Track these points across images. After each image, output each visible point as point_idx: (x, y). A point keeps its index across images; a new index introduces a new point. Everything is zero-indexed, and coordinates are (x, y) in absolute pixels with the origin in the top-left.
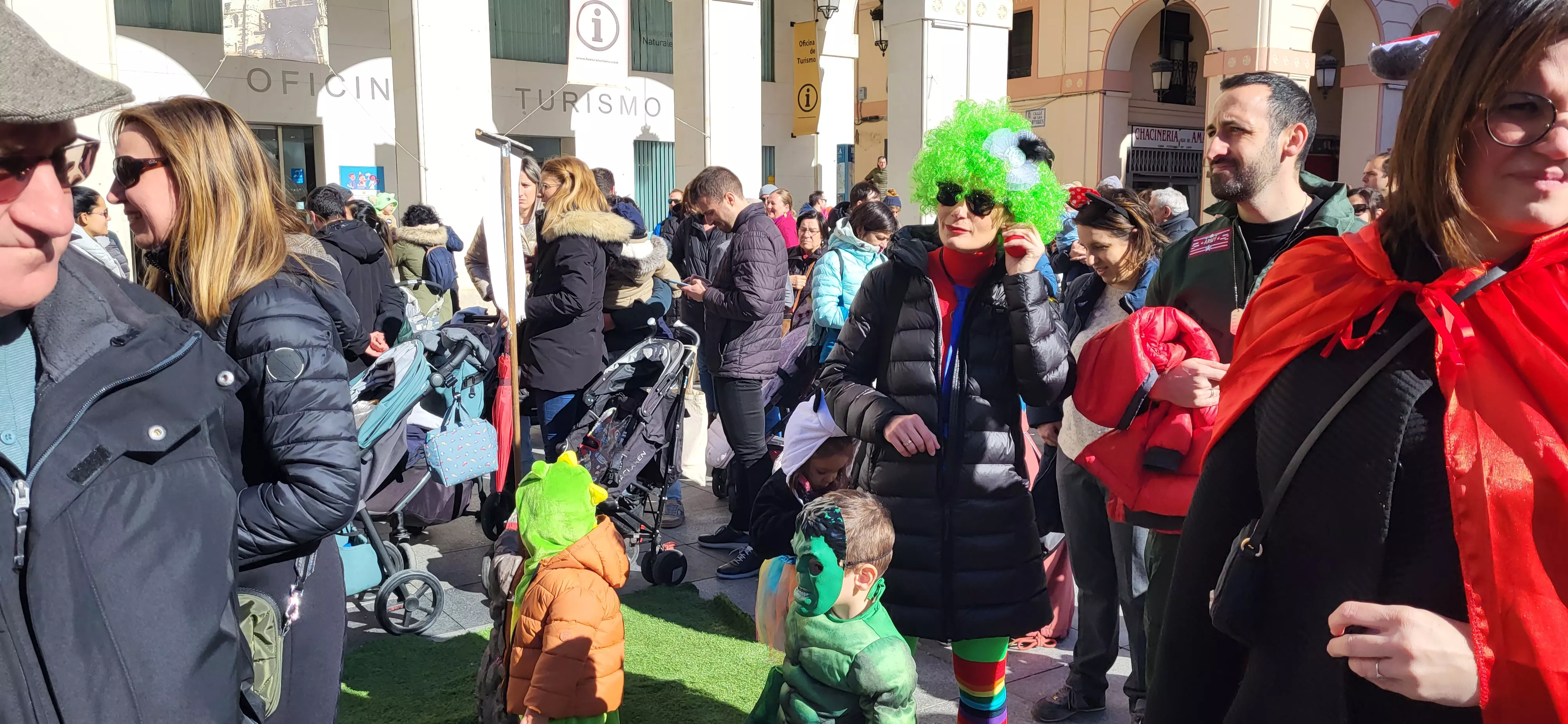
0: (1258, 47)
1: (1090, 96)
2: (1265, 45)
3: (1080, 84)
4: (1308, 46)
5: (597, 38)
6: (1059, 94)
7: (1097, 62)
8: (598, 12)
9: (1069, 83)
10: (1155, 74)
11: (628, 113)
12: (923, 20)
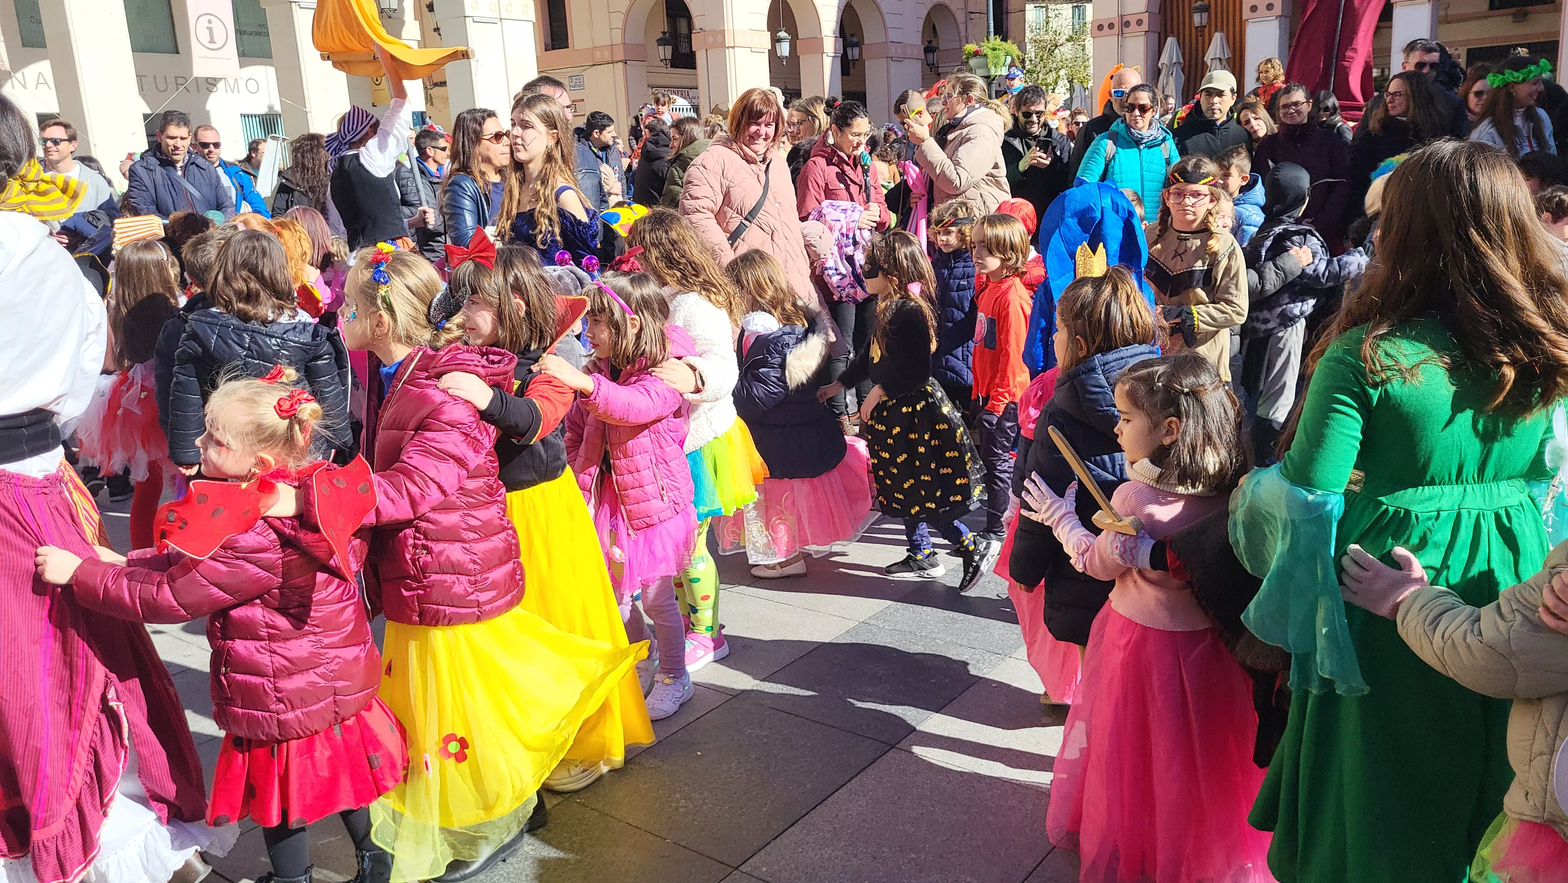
0: (726, 28)
1: (615, 64)
2: (731, 27)
3: (607, 56)
4: (764, 26)
5: (212, 41)
6: (592, 63)
7: (618, 38)
8: (210, 22)
9: (598, 54)
10: (660, 47)
11: (233, 92)
12: (465, 17)
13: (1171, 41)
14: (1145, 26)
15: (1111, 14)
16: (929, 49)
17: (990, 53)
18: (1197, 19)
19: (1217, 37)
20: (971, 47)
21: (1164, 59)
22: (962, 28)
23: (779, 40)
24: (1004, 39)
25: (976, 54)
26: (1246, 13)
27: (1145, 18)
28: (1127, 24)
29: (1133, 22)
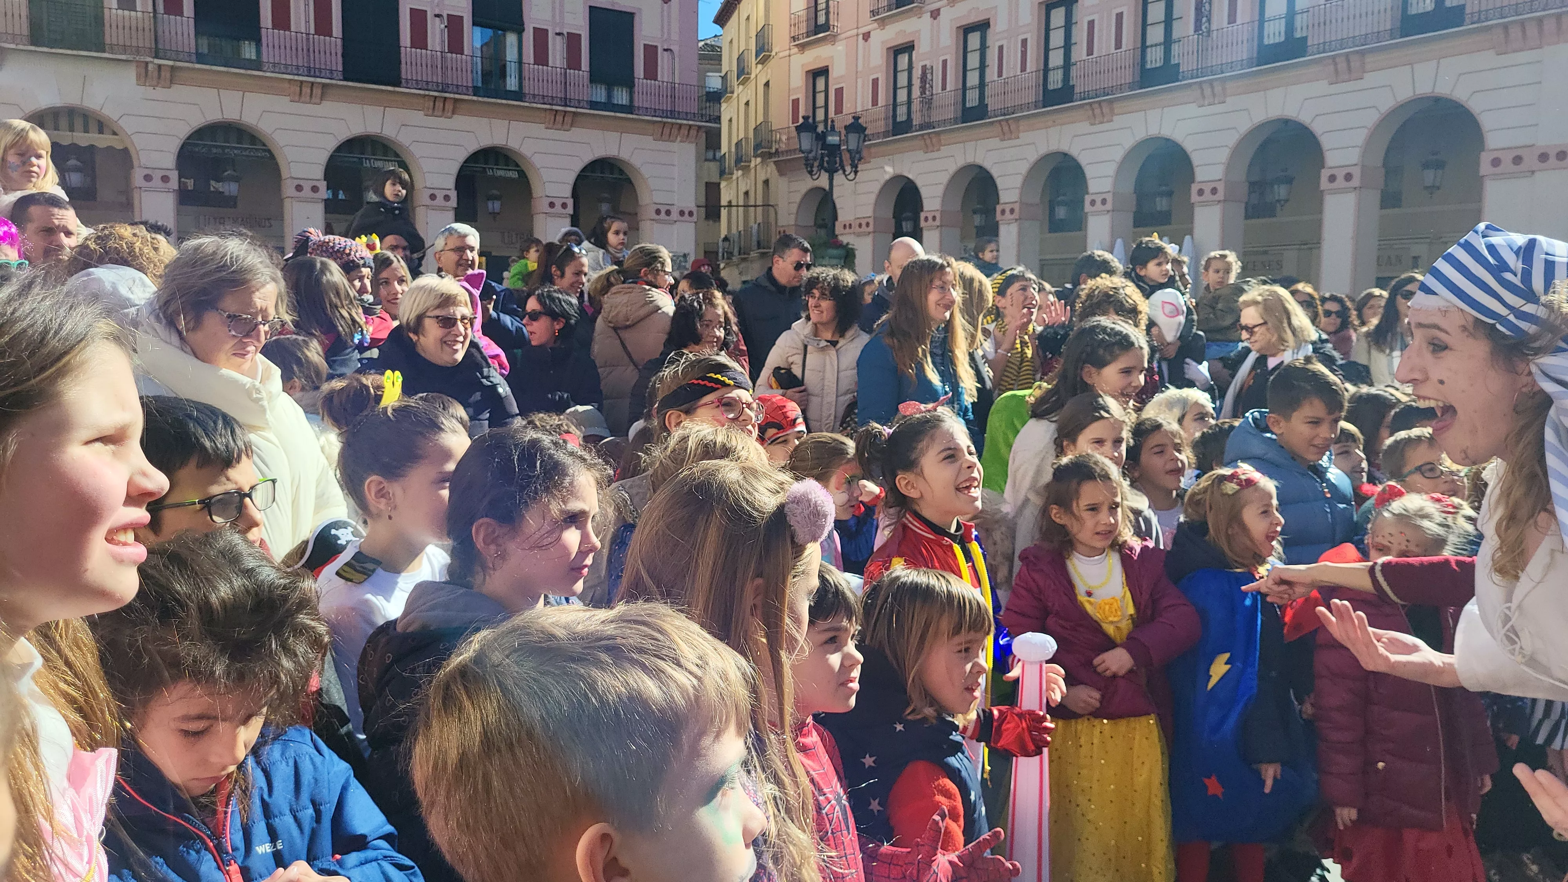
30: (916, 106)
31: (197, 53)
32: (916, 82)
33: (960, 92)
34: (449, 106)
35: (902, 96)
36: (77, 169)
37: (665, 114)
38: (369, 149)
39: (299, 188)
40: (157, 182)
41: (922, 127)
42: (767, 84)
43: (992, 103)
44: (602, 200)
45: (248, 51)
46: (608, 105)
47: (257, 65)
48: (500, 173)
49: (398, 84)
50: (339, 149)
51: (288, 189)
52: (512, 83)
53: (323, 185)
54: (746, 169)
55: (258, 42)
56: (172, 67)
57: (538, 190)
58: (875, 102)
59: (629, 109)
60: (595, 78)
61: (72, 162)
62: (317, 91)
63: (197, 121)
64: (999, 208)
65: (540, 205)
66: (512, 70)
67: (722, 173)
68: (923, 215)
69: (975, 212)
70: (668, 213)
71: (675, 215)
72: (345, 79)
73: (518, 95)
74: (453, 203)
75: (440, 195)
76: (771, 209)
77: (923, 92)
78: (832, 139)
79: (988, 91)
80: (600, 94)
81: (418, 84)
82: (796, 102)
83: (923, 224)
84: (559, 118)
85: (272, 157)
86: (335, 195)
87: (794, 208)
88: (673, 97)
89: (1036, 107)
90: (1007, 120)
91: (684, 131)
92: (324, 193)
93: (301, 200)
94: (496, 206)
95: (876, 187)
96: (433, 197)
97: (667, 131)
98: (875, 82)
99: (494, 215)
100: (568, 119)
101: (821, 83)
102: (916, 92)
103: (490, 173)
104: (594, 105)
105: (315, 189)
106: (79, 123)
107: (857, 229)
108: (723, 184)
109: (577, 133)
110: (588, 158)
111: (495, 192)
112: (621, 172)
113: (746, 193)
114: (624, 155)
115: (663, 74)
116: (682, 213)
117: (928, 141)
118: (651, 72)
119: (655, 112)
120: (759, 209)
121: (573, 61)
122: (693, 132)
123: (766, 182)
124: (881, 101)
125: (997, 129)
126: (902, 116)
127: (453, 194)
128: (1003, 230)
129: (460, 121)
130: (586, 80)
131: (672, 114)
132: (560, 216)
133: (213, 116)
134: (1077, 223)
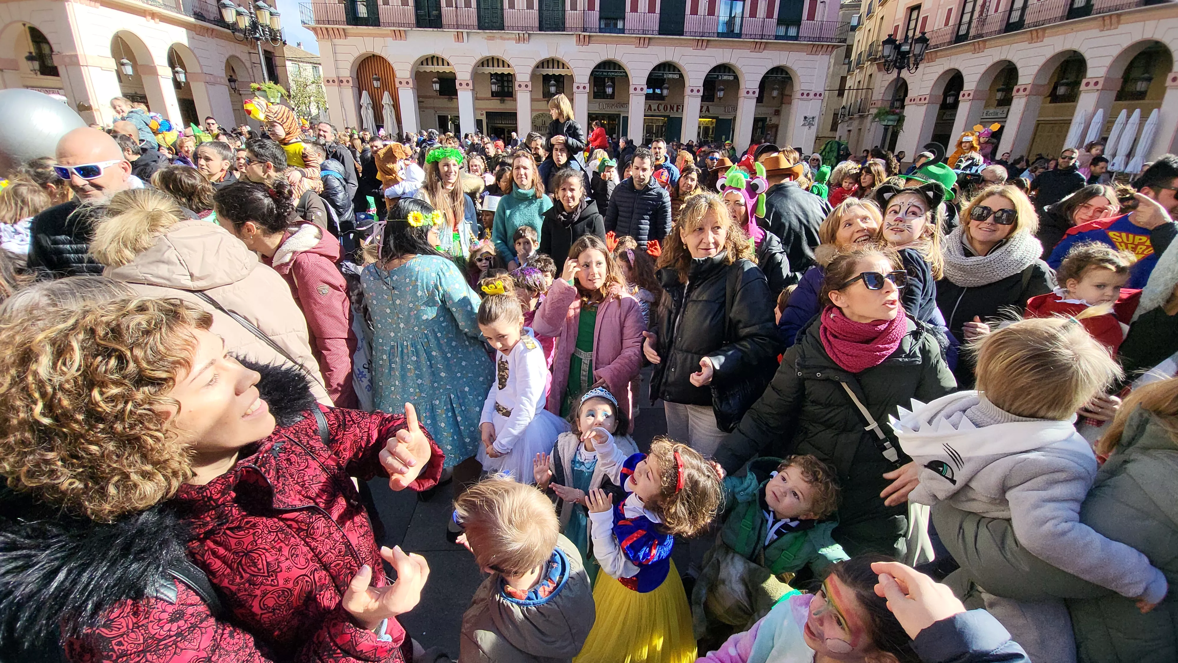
13: (364, 93)
14: (351, 83)
15: (333, 76)
16: (231, 80)
17: (267, 90)
18: (376, 84)
19: (386, 93)
20: (255, 85)
21: (362, 101)
22: (250, 70)
23: (123, 64)
24: (276, 83)
25: (259, 89)
26: (397, 85)
27: (350, 79)
28: (342, 81)
29: (345, 81)
30: (974, 24)
31: (600, 28)
32: (978, 9)
33: (1007, 13)
34: (705, 44)
35: (966, 18)
36: (554, 85)
37: (815, 39)
38: (667, 68)
39: (635, 89)
40: (581, 88)
41: (974, 37)
42: (882, 18)
43: (1028, 19)
44: (774, 89)
45: (620, 25)
46: (786, 37)
47: (622, 31)
48: (725, 78)
49: (682, 35)
50: (654, 69)
51: (631, 90)
52: (737, 30)
53: (645, 87)
54: (861, 68)
55: (624, 19)
56: (589, 36)
57: (742, 85)
58: (946, 24)
59: (796, 38)
60: (780, 22)
61: (553, 82)
62: (647, 41)
63: (598, 61)
64: (1016, 88)
65: (742, 93)
66: (738, 21)
67: (849, 71)
68: (962, 93)
69: (998, 90)
70: (808, 95)
71: (812, 96)
72: (660, 34)
73: (739, 35)
74: (701, 93)
75: (695, 90)
76: (870, 91)
77: (981, 14)
78: (905, 48)
79: (1028, 11)
80: (782, 31)
81: (691, 34)
82: (897, 27)
83: (960, 98)
84: (758, 46)
85: (627, 76)
86: (654, 91)
87: (883, 90)
88: (821, 29)
89: (1061, 20)
90: (1037, 30)
91: (825, 48)
92: (646, 91)
93: (636, 95)
94: (721, 94)
95: (936, 76)
96: (692, 91)
97: (815, 49)
98: (950, 10)
99: (720, 98)
100: (763, 46)
101: (915, 14)
102: (976, 14)
103: (720, 78)
104: (777, 37)
105: (642, 89)
106: (556, 65)
107: (918, 102)
108: (849, 77)
109: (766, 53)
110: (770, 67)
111: (722, 87)
112: (787, 73)
113: (859, 82)
114: (789, 65)
115: (818, 16)
116: (815, 95)
117: (977, 46)
118: (811, 16)
119: (809, 39)
120: (864, 91)
121: (770, 15)
122: (830, 49)
123: (871, 75)
124: (951, 22)
125: (1029, 35)
126: (963, 31)
127: (702, 89)
128: (1015, 102)
129: (709, 51)
130: (775, 24)
131: (819, 39)
132: (750, 98)
133: (604, 58)
134: (1072, 97)
